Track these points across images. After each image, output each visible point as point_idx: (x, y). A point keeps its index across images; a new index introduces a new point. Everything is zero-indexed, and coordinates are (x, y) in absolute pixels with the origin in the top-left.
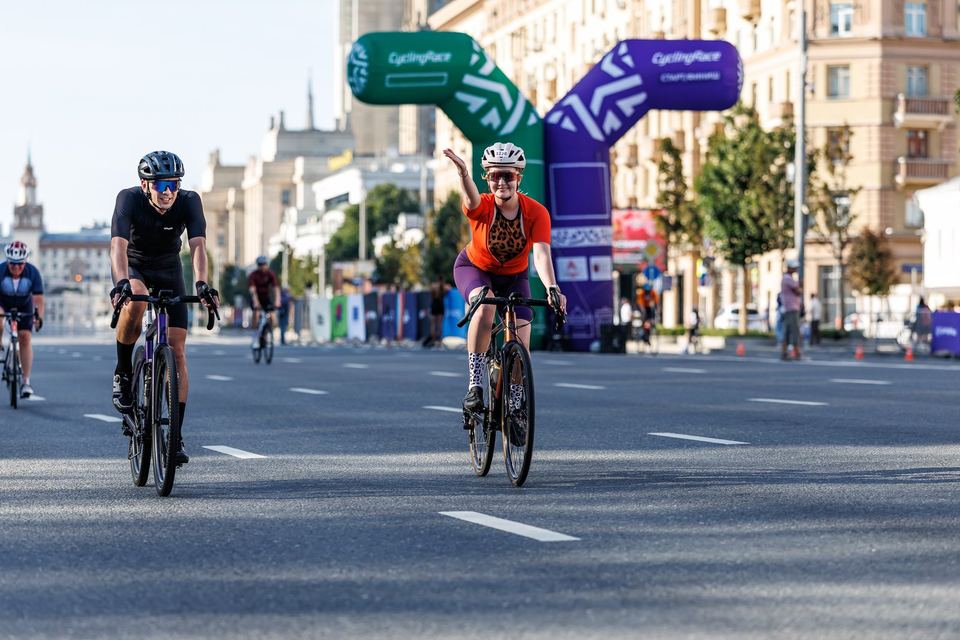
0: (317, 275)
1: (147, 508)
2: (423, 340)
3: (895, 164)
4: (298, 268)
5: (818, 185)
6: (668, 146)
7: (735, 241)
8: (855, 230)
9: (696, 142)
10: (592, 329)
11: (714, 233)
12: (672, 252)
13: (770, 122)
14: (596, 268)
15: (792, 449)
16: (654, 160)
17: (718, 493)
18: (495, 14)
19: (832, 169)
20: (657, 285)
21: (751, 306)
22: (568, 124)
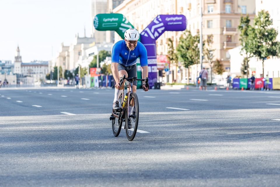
0: (87, 72)
1: (48, 127)
2: (112, 86)
3: (223, 43)
4: (82, 70)
5: (205, 49)
6: (170, 40)
7: (186, 62)
8: (214, 59)
9: (176, 39)
10: (152, 84)
11: (181, 60)
12: (171, 65)
13: (194, 34)
14: (153, 69)
15: (200, 111)
16: (166, 43)
17: (183, 122)
18: (128, 9)
19: (209, 45)
20: (168, 73)
21: (190, 78)
22: (146, 35)
